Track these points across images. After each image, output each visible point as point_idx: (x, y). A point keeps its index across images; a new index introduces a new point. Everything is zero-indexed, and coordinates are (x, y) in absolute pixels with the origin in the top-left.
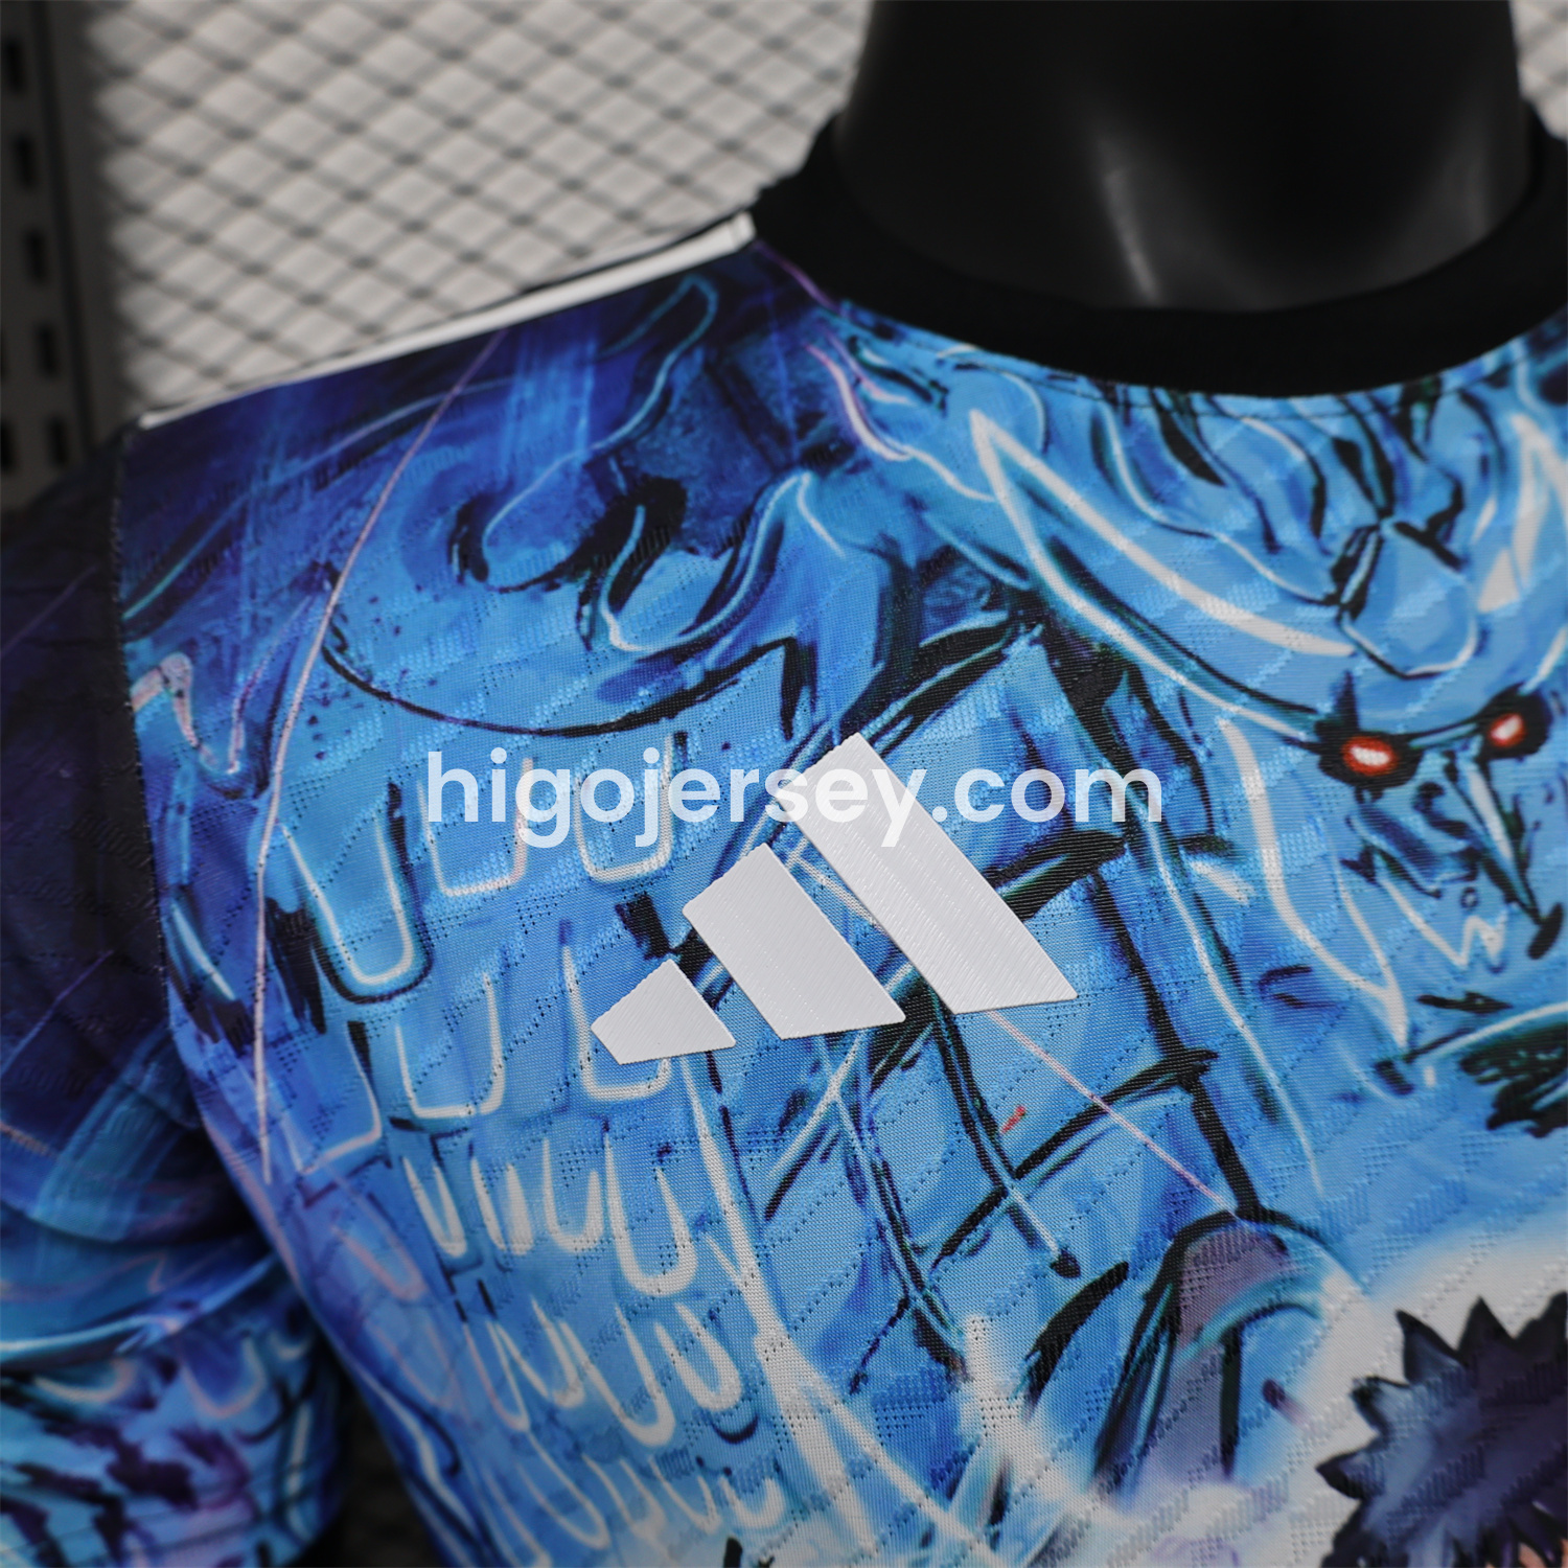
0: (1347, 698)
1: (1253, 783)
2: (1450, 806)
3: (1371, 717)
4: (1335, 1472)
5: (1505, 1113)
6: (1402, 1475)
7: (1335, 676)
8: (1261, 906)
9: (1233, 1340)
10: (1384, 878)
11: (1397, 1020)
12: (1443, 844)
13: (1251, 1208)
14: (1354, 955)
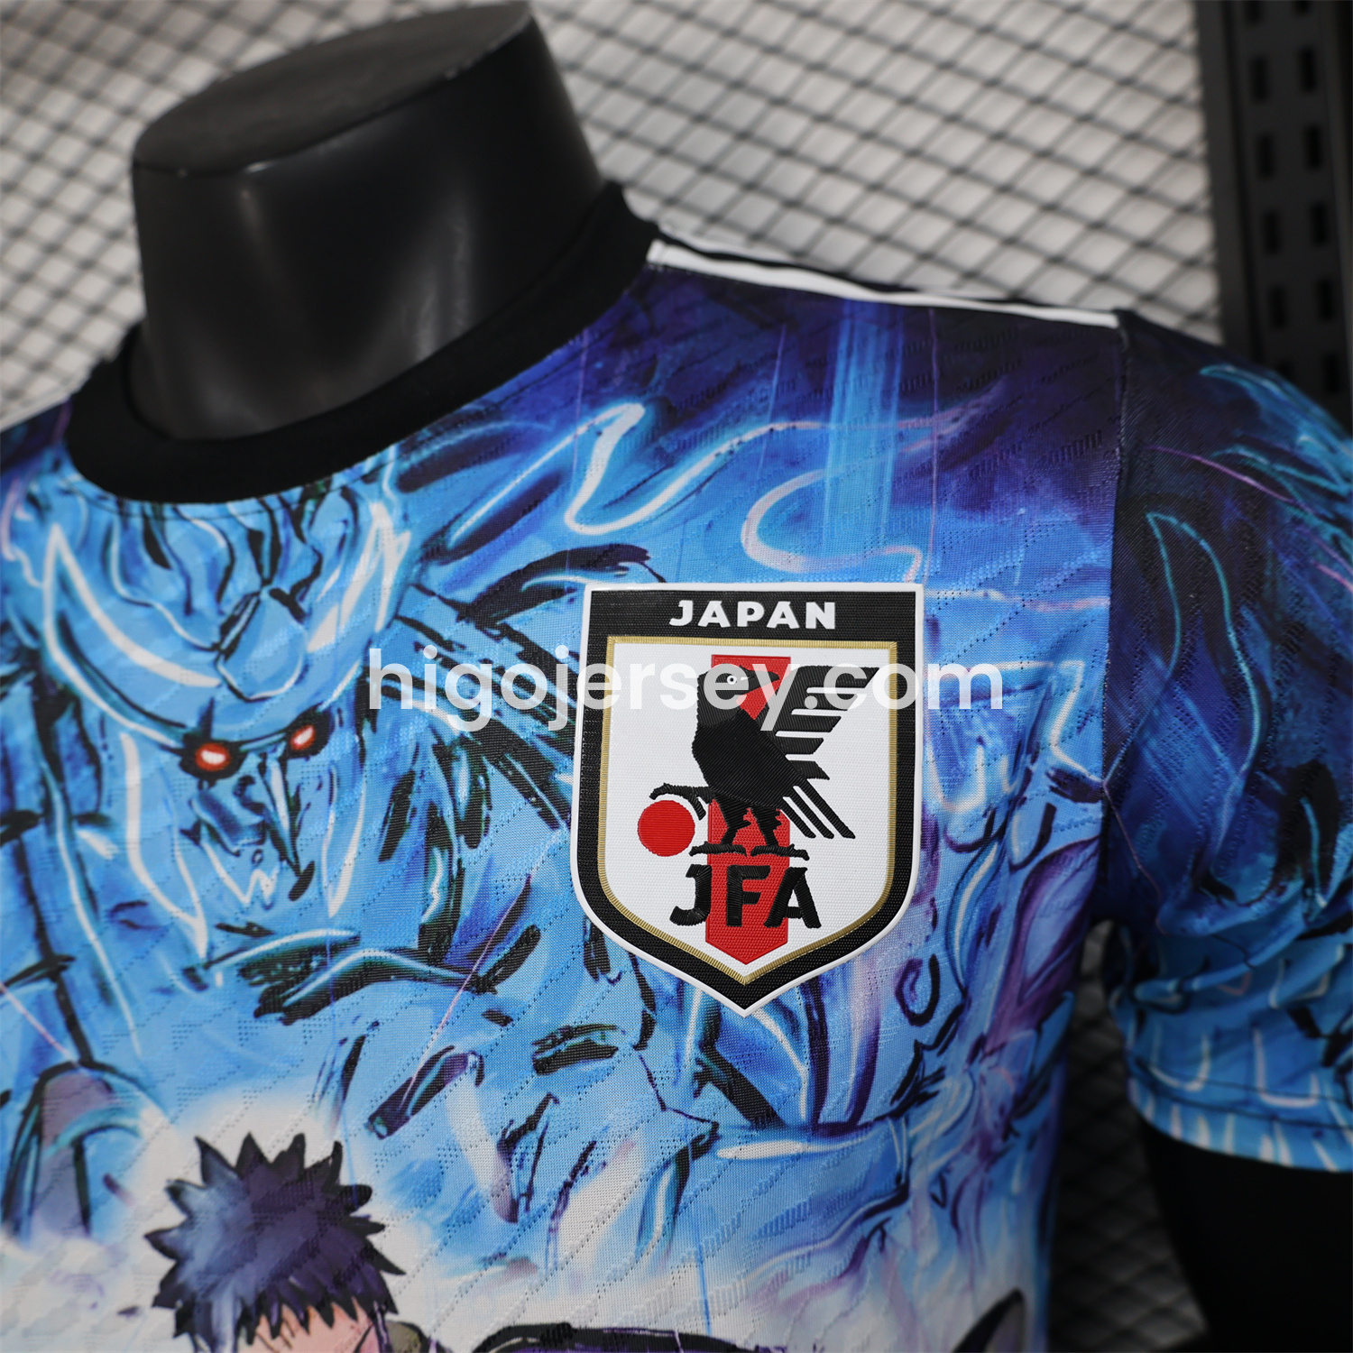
0: (207, 717)
1: (133, 776)
2: (257, 793)
3: (220, 730)
4: (156, 1239)
5: (266, 1006)
6: (204, 1249)
7: (204, 701)
8: (121, 860)
9: (78, 1147)
10: (205, 843)
11: (201, 938)
12: (248, 818)
13: (87, 1061)
14: (177, 894)
